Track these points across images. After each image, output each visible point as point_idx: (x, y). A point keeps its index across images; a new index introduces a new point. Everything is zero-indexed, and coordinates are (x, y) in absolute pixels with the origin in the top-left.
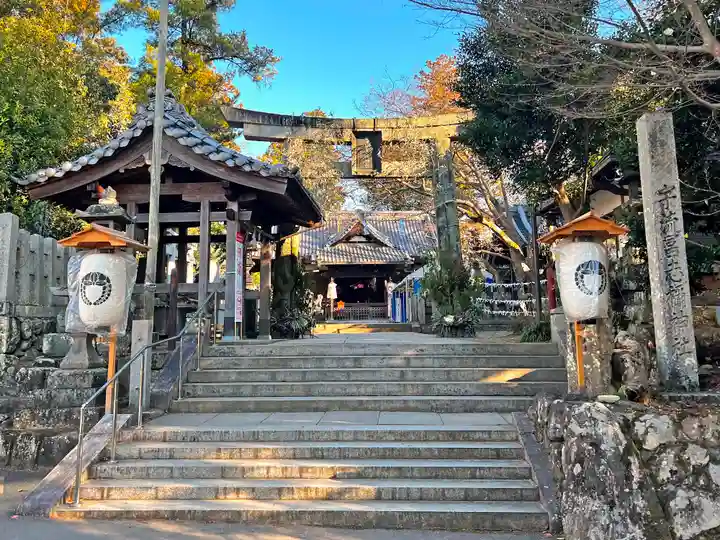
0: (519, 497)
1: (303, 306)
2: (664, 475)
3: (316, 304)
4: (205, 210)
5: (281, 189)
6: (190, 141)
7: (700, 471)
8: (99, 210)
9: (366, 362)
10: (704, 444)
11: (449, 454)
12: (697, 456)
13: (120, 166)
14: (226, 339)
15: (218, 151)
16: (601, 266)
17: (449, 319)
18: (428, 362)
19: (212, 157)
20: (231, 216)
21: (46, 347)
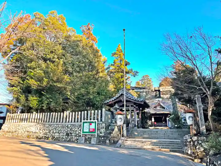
0: (178, 148)
1: (147, 123)
2: (196, 144)
3: (149, 123)
4: (130, 107)
5: (143, 103)
6: (128, 96)
7: (200, 144)
8: (115, 107)
9: (158, 132)
10: (201, 140)
11: (170, 144)
12: (200, 142)
13: (117, 100)
14: (135, 128)
15: (132, 97)
16: (192, 117)
17: (176, 126)
18: (169, 132)
19: (131, 98)
20: (135, 107)
21: (110, 128)
